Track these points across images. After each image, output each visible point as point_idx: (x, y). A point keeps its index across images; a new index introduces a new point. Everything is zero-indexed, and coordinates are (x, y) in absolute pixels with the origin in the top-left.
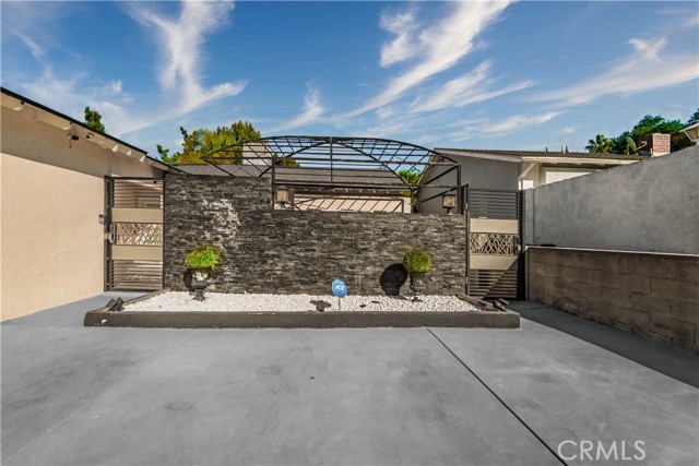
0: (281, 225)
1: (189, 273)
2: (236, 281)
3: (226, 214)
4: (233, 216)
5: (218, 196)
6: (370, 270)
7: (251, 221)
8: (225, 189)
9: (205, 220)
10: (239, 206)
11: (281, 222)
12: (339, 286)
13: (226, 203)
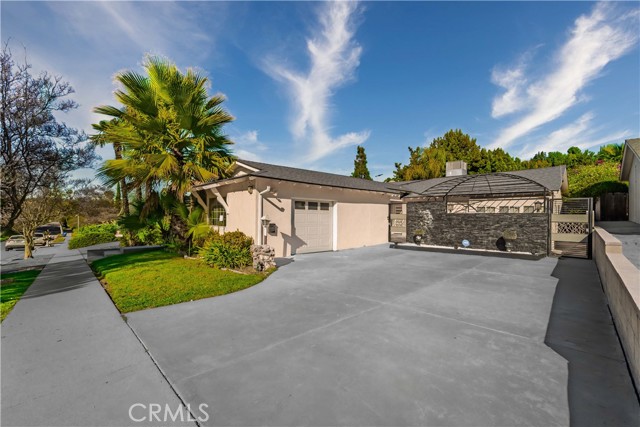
0: (450, 219)
1: (415, 237)
2: (432, 240)
3: (428, 215)
4: (430, 216)
5: (425, 209)
6: (490, 238)
7: (438, 218)
8: (427, 206)
9: (421, 218)
10: (433, 212)
11: (450, 217)
12: (466, 243)
13: (428, 211)
